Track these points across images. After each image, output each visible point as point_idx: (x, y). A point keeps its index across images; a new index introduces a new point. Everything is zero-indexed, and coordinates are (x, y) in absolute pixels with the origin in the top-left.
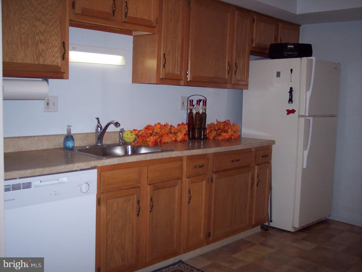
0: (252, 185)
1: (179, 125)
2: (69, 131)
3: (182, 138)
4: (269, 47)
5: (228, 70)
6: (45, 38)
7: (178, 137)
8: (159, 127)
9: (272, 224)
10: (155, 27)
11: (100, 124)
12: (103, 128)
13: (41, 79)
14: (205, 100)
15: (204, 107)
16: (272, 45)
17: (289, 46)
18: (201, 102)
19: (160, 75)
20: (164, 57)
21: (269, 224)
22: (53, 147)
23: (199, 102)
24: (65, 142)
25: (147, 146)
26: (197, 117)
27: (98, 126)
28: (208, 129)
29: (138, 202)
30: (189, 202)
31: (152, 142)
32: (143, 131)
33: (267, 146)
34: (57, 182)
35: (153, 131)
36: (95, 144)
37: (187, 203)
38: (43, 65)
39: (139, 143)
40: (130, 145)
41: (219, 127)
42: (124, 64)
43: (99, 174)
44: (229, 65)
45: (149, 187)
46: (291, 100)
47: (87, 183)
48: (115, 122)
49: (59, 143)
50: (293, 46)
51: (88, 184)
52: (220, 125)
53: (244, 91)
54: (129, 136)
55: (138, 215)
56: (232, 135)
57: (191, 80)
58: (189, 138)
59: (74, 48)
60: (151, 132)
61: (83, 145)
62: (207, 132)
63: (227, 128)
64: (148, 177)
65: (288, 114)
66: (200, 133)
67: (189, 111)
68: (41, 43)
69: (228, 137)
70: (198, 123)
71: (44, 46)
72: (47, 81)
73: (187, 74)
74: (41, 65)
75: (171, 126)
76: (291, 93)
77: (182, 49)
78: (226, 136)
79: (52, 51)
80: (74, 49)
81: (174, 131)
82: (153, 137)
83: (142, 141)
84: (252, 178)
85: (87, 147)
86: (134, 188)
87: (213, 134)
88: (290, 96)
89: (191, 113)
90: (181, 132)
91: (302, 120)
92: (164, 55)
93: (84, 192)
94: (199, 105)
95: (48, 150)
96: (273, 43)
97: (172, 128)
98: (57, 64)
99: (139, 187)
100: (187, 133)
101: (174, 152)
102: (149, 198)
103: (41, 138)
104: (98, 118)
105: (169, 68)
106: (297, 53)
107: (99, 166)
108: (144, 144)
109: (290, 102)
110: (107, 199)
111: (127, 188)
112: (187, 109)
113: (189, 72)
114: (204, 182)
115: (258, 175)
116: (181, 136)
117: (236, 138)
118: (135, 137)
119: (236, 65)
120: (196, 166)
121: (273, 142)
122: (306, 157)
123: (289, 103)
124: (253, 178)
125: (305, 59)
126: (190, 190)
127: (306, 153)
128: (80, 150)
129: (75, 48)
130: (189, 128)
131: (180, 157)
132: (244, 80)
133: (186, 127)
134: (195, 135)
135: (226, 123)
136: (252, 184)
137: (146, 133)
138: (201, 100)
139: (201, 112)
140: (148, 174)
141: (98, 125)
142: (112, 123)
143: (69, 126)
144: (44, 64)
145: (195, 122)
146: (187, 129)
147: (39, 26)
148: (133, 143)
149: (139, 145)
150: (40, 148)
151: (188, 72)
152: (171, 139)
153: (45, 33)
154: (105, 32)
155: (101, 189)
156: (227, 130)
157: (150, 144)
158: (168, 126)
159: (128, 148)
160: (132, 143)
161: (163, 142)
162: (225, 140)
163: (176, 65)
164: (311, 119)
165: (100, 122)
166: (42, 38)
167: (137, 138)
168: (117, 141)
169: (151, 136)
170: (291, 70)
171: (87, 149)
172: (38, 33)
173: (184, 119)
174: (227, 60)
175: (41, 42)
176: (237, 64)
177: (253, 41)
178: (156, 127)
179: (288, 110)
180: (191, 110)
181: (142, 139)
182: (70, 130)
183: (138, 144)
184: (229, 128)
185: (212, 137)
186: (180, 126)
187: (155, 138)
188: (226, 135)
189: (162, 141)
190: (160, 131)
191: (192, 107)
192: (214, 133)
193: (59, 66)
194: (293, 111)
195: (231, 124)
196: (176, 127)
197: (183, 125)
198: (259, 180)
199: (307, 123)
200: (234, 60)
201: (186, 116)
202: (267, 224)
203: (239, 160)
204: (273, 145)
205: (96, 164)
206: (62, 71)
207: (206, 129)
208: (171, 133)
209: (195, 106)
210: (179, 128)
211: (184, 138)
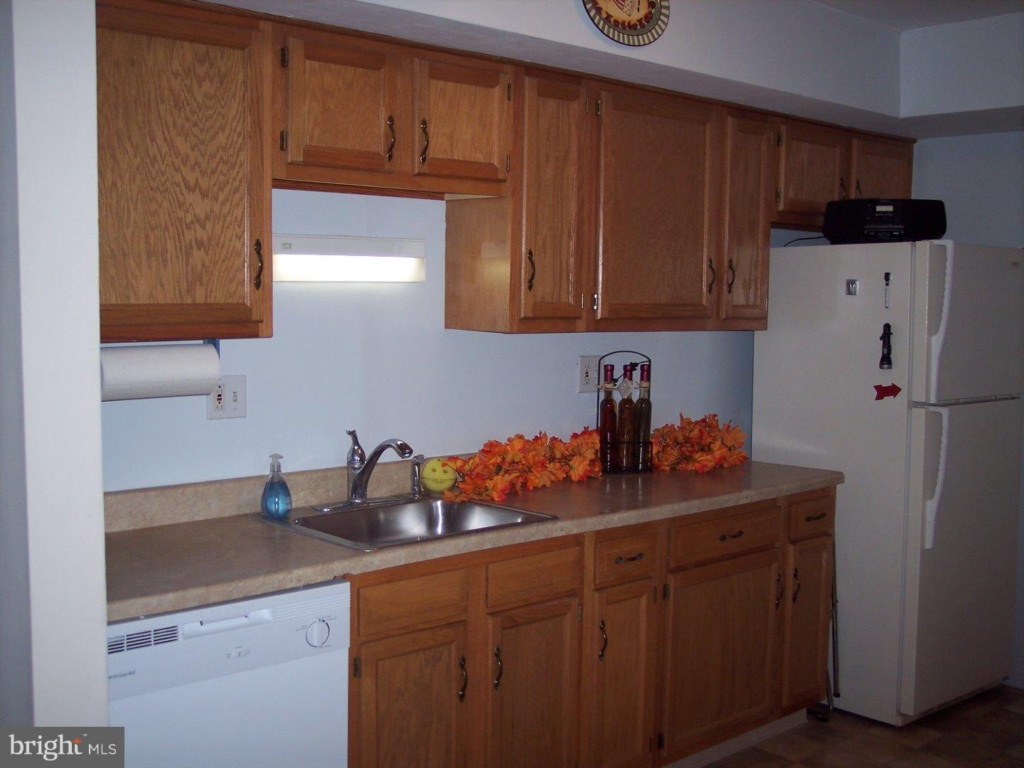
0: (778, 599)
1: (575, 436)
2: (276, 468)
3: (585, 471)
4: (824, 210)
5: (710, 282)
6: (210, 234)
7: (574, 469)
8: (519, 448)
9: (838, 703)
10: (505, 181)
11: (360, 447)
12: (366, 458)
13: (201, 342)
14: (647, 363)
15: (645, 384)
16: (831, 205)
17: (879, 208)
18: (636, 369)
19: (520, 311)
20: (530, 259)
21: (830, 701)
22: (234, 512)
23: (629, 370)
24: (266, 500)
25: (487, 503)
26: (627, 412)
27: (354, 452)
28: (656, 444)
29: (462, 663)
30: (602, 656)
31: (502, 490)
32: (477, 460)
33: (823, 490)
34: (243, 621)
35: (504, 459)
36: (345, 499)
37: (596, 658)
38: (206, 304)
39: (465, 493)
40: (440, 499)
41: (687, 434)
42: (423, 278)
43: (355, 595)
44: (710, 266)
45: (490, 620)
46: (886, 360)
47: (324, 621)
48: (399, 443)
49: (250, 500)
50: (890, 208)
51: (327, 624)
52: (691, 431)
53: (758, 335)
54: (439, 475)
55: (462, 697)
56: (723, 458)
57: (606, 315)
58: (604, 471)
59: (288, 246)
60: (499, 460)
61: (315, 504)
62: (655, 451)
63: (709, 440)
64: (487, 596)
65: (879, 397)
66: (634, 455)
67: (602, 397)
68: (199, 249)
69: (711, 464)
70: (628, 427)
71: (207, 255)
72: (217, 347)
73: (594, 302)
74: (198, 304)
75: (554, 439)
76: (887, 339)
77: (578, 233)
78: (705, 463)
79: (227, 267)
80: (288, 248)
81: (562, 454)
82: (503, 476)
83: (474, 489)
84: (778, 580)
85: (326, 510)
86: (451, 625)
87: (671, 458)
88: (884, 347)
89: (609, 400)
90: (580, 455)
91: (920, 413)
92: (530, 253)
93: (316, 645)
94: (631, 379)
95: (220, 521)
96: (836, 198)
97: (557, 444)
98: (241, 301)
99: (464, 622)
100: (599, 455)
101: (560, 524)
102: (491, 652)
103: (201, 489)
104: (354, 431)
105: (544, 289)
106: (903, 227)
107: (355, 573)
108: (478, 495)
109: (886, 366)
110: (379, 659)
111: (430, 626)
112: (599, 389)
113: (599, 297)
114: (644, 600)
115: (796, 570)
116: (581, 466)
117: (736, 465)
118: (454, 478)
119: (731, 267)
120: (621, 559)
121: (839, 478)
122: (930, 518)
123: (881, 367)
124: (781, 580)
125: (924, 246)
126: (603, 623)
127: (932, 506)
128: (306, 522)
129: (290, 245)
130: (603, 441)
131: (576, 536)
132: (755, 306)
133: (596, 439)
134: (619, 460)
135: (707, 424)
136: (781, 595)
137: (485, 466)
138: (636, 365)
139: (635, 398)
140: (487, 585)
141: (354, 448)
142: (389, 446)
143: (276, 457)
144: (208, 302)
145: (620, 426)
146: (598, 446)
147: (192, 203)
148: (449, 495)
149: (465, 499)
150: (201, 517)
151: (596, 296)
152: (554, 475)
153: (210, 221)
154: (369, 196)
155: (361, 634)
156: (709, 446)
157: (495, 495)
158: (543, 440)
159: (437, 507)
160: (446, 492)
161: (532, 488)
162: (703, 473)
163: (564, 278)
164: (945, 412)
165: (359, 442)
166: (201, 233)
167: (460, 479)
168: (407, 487)
169: (497, 474)
170: (887, 276)
171: (325, 515)
172: (192, 222)
173: (589, 417)
174: (705, 255)
175: (200, 244)
176: (734, 263)
177: (778, 196)
178: (513, 448)
179: (878, 388)
180: (609, 394)
181: (474, 483)
182: (279, 466)
183: (463, 498)
184: (715, 439)
185: (668, 466)
186: (579, 440)
187: (508, 478)
188: (707, 460)
189: (529, 483)
190: (524, 457)
191: (610, 386)
192: (674, 454)
193: (247, 305)
194: (893, 390)
195: (721, 427)
196: (567, 440)
197: (586, 436)
198: (799, 585)
199: (933, 423)
200: (726, 252)
201: (596, 409)
202: (825, 702)
203: (741, 533)
204: (838, 486)
205: (348, 568)
206: (255, 317)
207: (652, 443)
208: (552, 459)
209: (620, 380)
210: (575, 444)
211: (590, 471)
